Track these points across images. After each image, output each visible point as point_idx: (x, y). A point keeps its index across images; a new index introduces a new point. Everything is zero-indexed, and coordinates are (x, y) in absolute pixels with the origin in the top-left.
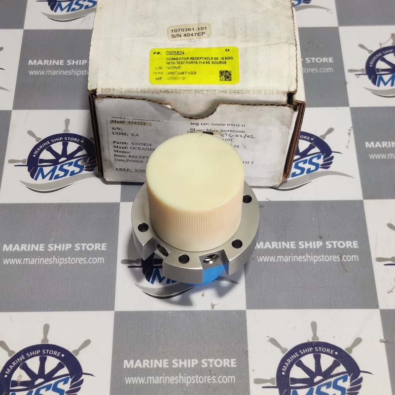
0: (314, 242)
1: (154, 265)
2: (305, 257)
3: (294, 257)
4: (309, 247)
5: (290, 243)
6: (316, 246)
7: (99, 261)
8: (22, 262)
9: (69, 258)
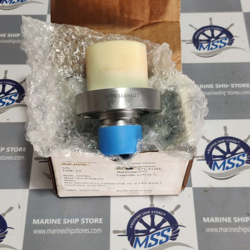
0: (244, 218)
1: (135, 234)
2: (239, 229)
3: (231, 228)
4: (240, 221)
5: (227, 218)
6: (245, 220)
7: (98, 231)
8: (46, 232)
9: (78, 229)
